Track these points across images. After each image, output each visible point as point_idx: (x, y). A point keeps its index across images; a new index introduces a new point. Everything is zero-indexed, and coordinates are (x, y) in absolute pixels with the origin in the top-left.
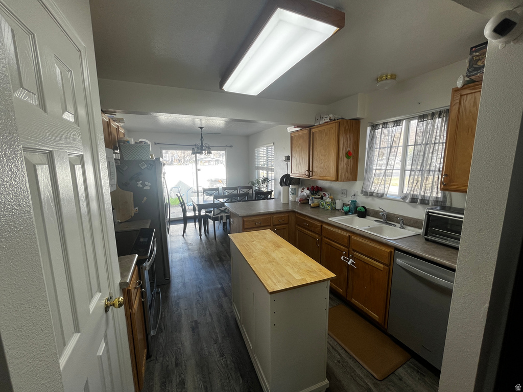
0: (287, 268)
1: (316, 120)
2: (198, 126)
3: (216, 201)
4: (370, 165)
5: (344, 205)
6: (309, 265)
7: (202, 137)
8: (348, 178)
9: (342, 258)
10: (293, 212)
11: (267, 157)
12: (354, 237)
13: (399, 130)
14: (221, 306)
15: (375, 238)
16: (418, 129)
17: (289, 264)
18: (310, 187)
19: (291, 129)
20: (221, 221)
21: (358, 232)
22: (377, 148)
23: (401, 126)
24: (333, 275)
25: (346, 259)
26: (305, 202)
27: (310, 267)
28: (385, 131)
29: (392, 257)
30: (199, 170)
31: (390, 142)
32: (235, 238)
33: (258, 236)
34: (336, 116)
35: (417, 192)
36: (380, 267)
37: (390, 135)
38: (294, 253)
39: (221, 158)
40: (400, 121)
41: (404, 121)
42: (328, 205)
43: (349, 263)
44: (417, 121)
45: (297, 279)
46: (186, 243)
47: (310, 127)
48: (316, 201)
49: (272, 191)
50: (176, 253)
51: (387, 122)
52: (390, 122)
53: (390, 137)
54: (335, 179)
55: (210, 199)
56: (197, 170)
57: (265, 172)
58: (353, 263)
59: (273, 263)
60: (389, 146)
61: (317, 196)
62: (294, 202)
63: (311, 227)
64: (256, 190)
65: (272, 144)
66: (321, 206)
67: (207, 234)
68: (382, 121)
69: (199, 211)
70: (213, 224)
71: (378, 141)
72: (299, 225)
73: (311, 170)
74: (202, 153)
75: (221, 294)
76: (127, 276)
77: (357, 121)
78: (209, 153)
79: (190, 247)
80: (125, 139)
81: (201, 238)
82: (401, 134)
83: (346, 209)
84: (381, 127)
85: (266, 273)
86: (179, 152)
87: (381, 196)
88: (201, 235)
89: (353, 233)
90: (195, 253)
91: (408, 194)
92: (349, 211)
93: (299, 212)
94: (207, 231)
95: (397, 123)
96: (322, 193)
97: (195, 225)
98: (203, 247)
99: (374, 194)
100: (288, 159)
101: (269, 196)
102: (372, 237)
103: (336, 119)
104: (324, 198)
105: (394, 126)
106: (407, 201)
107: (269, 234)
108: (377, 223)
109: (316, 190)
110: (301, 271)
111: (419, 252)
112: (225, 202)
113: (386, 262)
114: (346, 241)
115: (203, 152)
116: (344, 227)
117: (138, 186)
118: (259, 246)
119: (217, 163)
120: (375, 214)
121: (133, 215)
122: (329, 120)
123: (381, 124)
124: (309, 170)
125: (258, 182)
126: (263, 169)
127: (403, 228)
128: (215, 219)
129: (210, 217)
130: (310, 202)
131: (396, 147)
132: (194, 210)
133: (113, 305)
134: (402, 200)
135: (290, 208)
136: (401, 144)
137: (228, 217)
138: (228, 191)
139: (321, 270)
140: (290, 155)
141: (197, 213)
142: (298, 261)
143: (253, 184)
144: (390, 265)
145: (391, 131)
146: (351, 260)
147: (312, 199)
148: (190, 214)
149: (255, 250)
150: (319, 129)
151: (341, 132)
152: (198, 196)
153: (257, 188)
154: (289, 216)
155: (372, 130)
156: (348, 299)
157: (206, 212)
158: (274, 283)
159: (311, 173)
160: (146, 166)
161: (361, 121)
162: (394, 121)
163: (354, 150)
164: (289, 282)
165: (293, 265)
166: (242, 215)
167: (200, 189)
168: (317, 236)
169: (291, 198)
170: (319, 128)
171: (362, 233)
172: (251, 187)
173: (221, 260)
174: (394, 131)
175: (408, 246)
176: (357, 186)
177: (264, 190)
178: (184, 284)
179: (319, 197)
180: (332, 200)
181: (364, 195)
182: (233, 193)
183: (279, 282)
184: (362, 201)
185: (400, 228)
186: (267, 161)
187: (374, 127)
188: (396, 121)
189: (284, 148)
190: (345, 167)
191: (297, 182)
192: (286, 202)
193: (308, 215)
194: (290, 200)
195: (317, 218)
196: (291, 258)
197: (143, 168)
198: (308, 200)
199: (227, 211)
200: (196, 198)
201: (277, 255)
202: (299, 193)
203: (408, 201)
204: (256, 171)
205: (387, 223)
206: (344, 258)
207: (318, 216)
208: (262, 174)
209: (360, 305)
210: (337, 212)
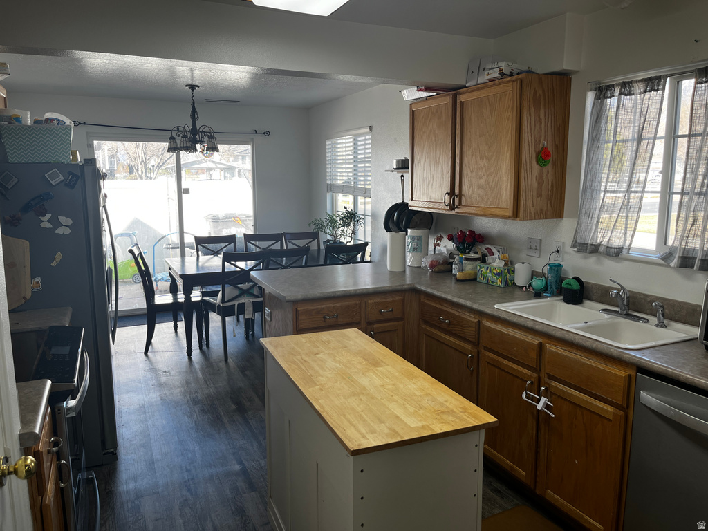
0: (392, 406)
1: (470, 73)
2: (185, 83)
3: (229, 267)
4: (591, 181)
5: (534, 274)
6: (441, 399)
7: (194, 111)
8: (541, 210)
9: (524, 395)
10: (414, 291)
11: (356, 161)
12: (551, 348)
13: (657, 101)
14: (240, 511)
15: (594, 345)
16: (697, 98)
17: (396, 398)
18: (455, 233)
19: (411, 94)
20: (241, 317)
21: (558, 334)
22: (608, 142)
23: (660, 92)
24: (491, 419)
25: (533, 399)
26: (442, 268)
27: (441, 404)
28: (627, 102)
29: (631, 389)
30: (187, 191)
31: (637, 128)
32: (276, 347)
33: (329, 342)
34: (515, 66)
35: (694, 244)
36: (606, 411)
37: (638, 110)
38: (410, 376)
39: (240, 162)
40: (659, 78)
41: (668, 80)
42: (497, 274)
43: (540, 407)
44: (693, 81)
45: (413, 426)
46: (154, 370)
47: (454, 91)
48: (469, 267)
49: (366, 244)
50: (128, 392)
51: (631, 82)
52: (637, 81)
53: (638, 115)
54: (511, 214)
55: (214, 263)
56: (181, 191)
57: (350, 198)
58: (547, 406)
59: (361, 397)
60: (636, 136)
61: (472, 255)
62: (418, 270)
63: (454, 327)
64: (328, 241)
65: (368, 130)
66: (480, 278)
67: (204, 347)
68: (620, 79)
69: (188, 293)
70: (220, 324)
71: (611, 125)
72: (427, 322)
73: (457, 192)
74: (195, 150)
75: (241, 484)
76: (35, 421)
77: (563, 78)
78: (213, 149)
79: (164, 379)
80: (11, 114)
81: (190, 358)
82: (660, 109)
83: (537, 284)
84: (617, 92)
85: (344, 416)
86: (130, 146)
87: (616, 253)
88: (189, 352)
89: (548, 336)
90: (177, 393)
91: (676, 248)
92: (546, 289)
93: (428, 290)
94: (205, 342)
95: (653, 84)
96: (483, 248)
97: (176, 327)
98: (197, 380)
99: (601, 249)
100: (403, 165)
101: (359, 256)
102: (588, 344)
103: (515, 72)
104: (489, 259)
105: (645, 92)
106: (672, 264)
107: (354, 338)
108: (606, 316)
109: (469, 241)
110: (421, 412)
111: (686, 374)
112: (252, 269)
113: (619, 399)
114: (534, 355)
115: (198, 146)
116: (529, 324)
117: (43, 225)
118: (330, 363)
119: (227, 175)
120: (603, 295)
121: (28, 295)
122: (497, 75)
123: (617, 85)
124: (452, 193)
125: (332, 221)
126: (345, 189)
127: (664, 326)
128: (224, 312)
129: (213, 307)
130: (455, 269)
131: (649, 139)
132: (174, 290)
133: (16, 472)
134: (662, 262)
135: (408, 281)
136: (662, 131)
137: (258, 307)
138: (258, 243)
139: (465, 409)
140: (410, 158)
141: (181, 298)
142: (418, 393)
143: (320, 226)
144: (628, 407)
145: (639, 101)
146: (543, 400)
147: (461, 262)
148: (163, 299)
149: (321, 371)
150: (477, 95)
151: (525, 103)
152: (183, 255)
153: (329, 237)
154: (403, 301)
155: (597, 98)
156: (538, 492)
157: (204, 294)
158: (361, 433)
159: (457, 200)
160: (62, 178)
161: (574, 78)
162: (646, 80)
163: (557, 146)
164: (394, 431)
165: (406, 400)
166: (293, 298)
167: (189, 239)
168: (468, 347)
169: (410, 259)
170: (476, 93)
171: (567, 337)
172: (315, 236)
173: (241, 409)
174: (646, 102)
175: (666, 362)
176: (564, 231)
177: (347, 240)
178: (151, 464)
179: (476, 256)
180: (506, 265)
181: (579, 251)
182: (272, 247)
183: (373, 432)
184: (575, 265)
185: (657, 326)
186: (355, 170)
187: (603, 92)
188: (650, 79)
189: (395, 139)
190: (535, 184)
191: (425, 221)
192: (398, 269)
193: (449, 297)
194: (409, 263)
195: (468, 303)
196: (401, 386)
197: (53, 183)
198: (451, 264)
199: (255, 291)
200: (179, 259)
201: (370, 380)
202: (431, 247)
203: (674, 263)
204: (329, 196)
205: (628, 316)
206: (528, 396)
207: (470, 300)
208: (344, 203)
209: (565, 502)
210: (518, 292)
